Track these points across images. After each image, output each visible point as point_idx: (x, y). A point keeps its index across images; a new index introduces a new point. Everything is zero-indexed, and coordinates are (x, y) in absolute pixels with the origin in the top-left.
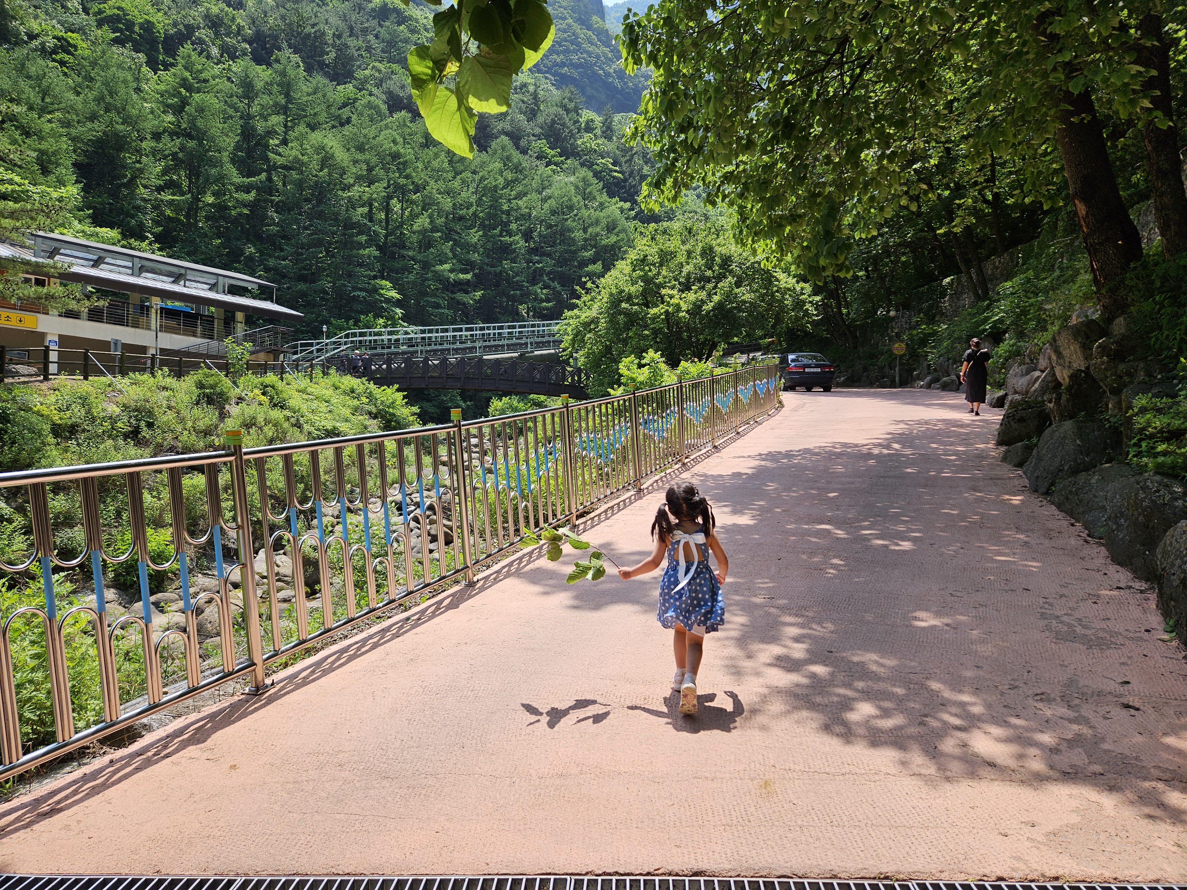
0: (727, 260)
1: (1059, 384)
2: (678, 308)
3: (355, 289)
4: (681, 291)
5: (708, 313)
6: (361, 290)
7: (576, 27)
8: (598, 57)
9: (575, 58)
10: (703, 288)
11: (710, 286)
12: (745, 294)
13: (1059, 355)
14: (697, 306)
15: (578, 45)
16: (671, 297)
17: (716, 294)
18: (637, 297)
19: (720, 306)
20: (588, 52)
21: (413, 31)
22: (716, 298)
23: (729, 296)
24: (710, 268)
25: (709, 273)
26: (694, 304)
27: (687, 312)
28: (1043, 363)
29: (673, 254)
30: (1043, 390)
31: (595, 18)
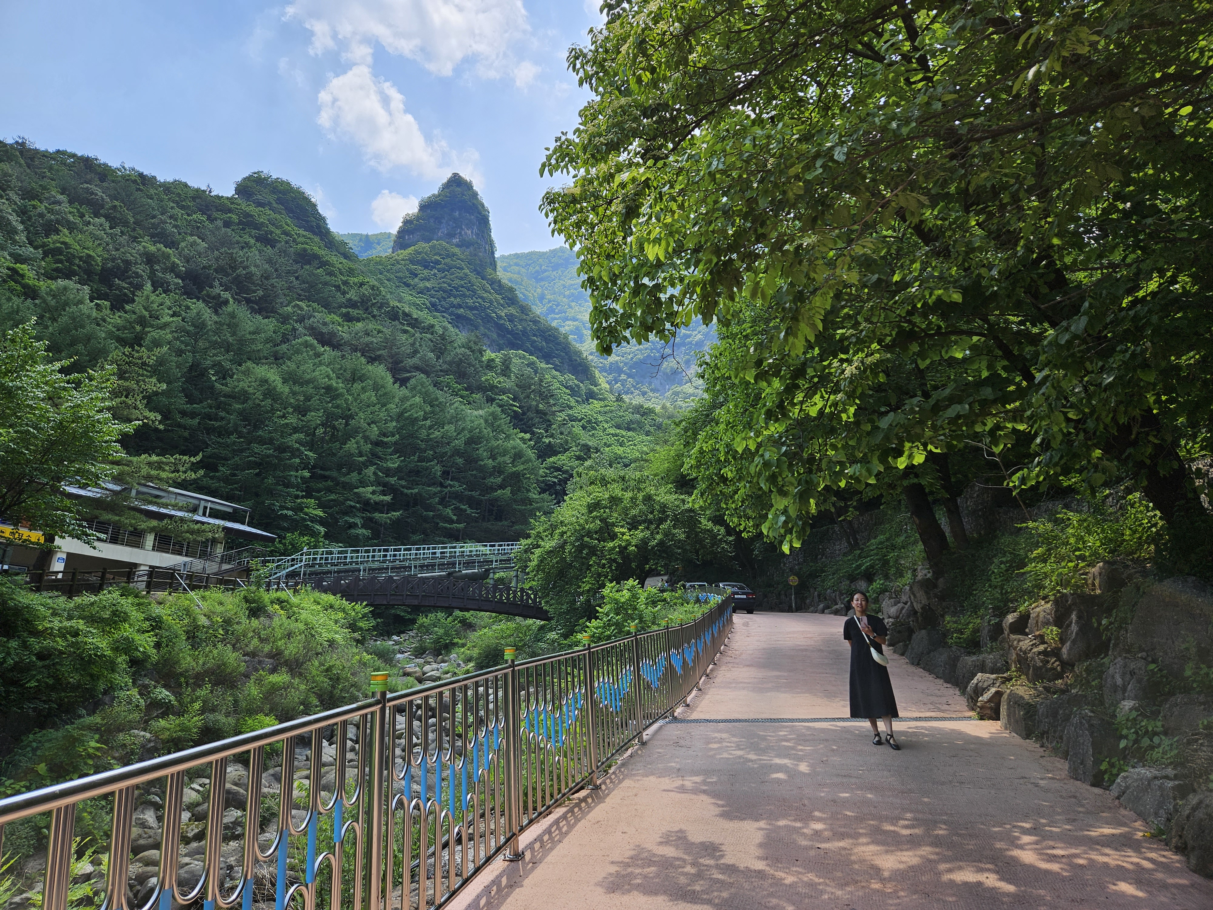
0: (664, 507)
1: (916, 612)
2: (629, 544)
3: (282, 508)
4: (630, 530)
5: (653, 548)
6: (288, 509)
7: (473, 277)
8: (491, 302)
9: (470, 301)
10: (647, 528)
11: (653, 527)
12: (680, 534)
13: (915, 596)
14: (644, 542)
15: (474, 291)
16: (623, 534)
17: (658, 533)
18: (596, 533)
19: (661, 543)
20: (482, 298)
21: (331, 274)
22: (658, 537)
23: (667, 534)
24: (652, 513)
25: (650, 516)
26: (642, 540)
27: (636, 546)
28: (904, 598)
29: (620, 500)
30: (908, 616)
31: (489, 270)
